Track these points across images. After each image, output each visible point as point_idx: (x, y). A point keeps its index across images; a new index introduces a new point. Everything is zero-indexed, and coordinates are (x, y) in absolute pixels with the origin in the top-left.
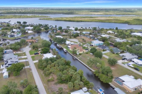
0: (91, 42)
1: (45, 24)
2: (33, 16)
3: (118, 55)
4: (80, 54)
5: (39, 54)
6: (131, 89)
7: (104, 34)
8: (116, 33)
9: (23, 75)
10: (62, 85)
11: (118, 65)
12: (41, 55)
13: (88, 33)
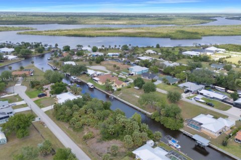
0: (129, 69)
1: (35, 43)
2: (3, 28)
3: (176, 87)
4: (119, 90)
5: (46, 95)
6: (214, 134)
7: (142, 56)
8: (160, 54)
9: (34, 134)
10: (111, 142)
11: (182, 101)
12: (52, 96)
13: (116, 55)
